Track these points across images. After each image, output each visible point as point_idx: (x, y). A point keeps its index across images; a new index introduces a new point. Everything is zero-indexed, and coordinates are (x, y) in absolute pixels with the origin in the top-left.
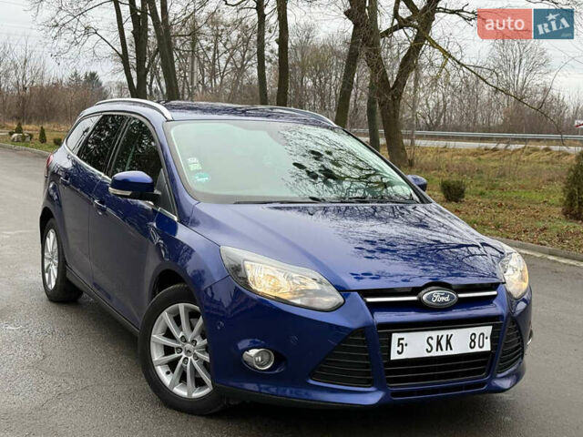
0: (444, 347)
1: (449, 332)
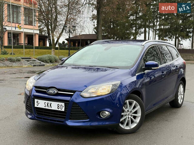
0: (49, 107)
1: (51, 102)
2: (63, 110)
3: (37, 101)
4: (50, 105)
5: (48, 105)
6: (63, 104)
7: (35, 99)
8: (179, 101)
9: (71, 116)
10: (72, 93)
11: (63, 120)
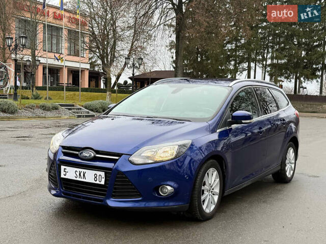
0: (82, 177)
1: (85, 170)
2: (103, 183)
3: (65, 169)
4: (84, 175)
5: (80, 175)
6: (103, 174)
7: (62, 166)
8: (287, 174)
9: (114, 192)
10: (117, 158)
11: (101, 197)
